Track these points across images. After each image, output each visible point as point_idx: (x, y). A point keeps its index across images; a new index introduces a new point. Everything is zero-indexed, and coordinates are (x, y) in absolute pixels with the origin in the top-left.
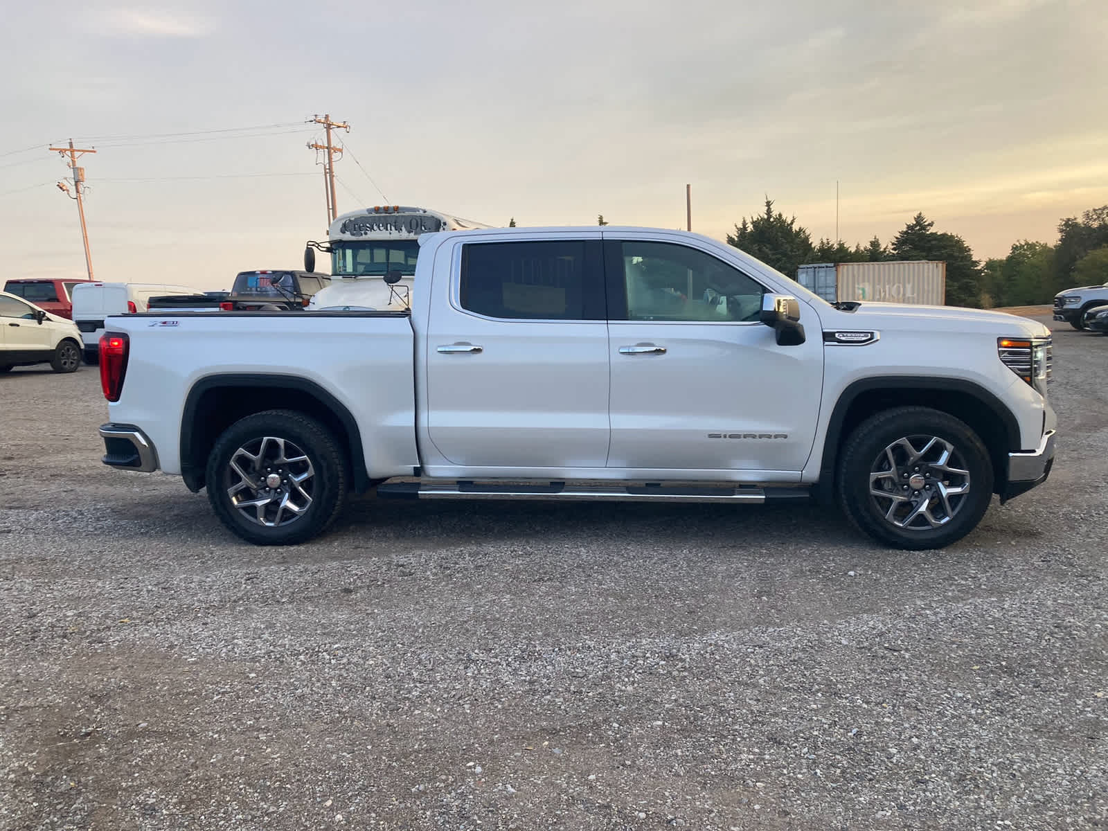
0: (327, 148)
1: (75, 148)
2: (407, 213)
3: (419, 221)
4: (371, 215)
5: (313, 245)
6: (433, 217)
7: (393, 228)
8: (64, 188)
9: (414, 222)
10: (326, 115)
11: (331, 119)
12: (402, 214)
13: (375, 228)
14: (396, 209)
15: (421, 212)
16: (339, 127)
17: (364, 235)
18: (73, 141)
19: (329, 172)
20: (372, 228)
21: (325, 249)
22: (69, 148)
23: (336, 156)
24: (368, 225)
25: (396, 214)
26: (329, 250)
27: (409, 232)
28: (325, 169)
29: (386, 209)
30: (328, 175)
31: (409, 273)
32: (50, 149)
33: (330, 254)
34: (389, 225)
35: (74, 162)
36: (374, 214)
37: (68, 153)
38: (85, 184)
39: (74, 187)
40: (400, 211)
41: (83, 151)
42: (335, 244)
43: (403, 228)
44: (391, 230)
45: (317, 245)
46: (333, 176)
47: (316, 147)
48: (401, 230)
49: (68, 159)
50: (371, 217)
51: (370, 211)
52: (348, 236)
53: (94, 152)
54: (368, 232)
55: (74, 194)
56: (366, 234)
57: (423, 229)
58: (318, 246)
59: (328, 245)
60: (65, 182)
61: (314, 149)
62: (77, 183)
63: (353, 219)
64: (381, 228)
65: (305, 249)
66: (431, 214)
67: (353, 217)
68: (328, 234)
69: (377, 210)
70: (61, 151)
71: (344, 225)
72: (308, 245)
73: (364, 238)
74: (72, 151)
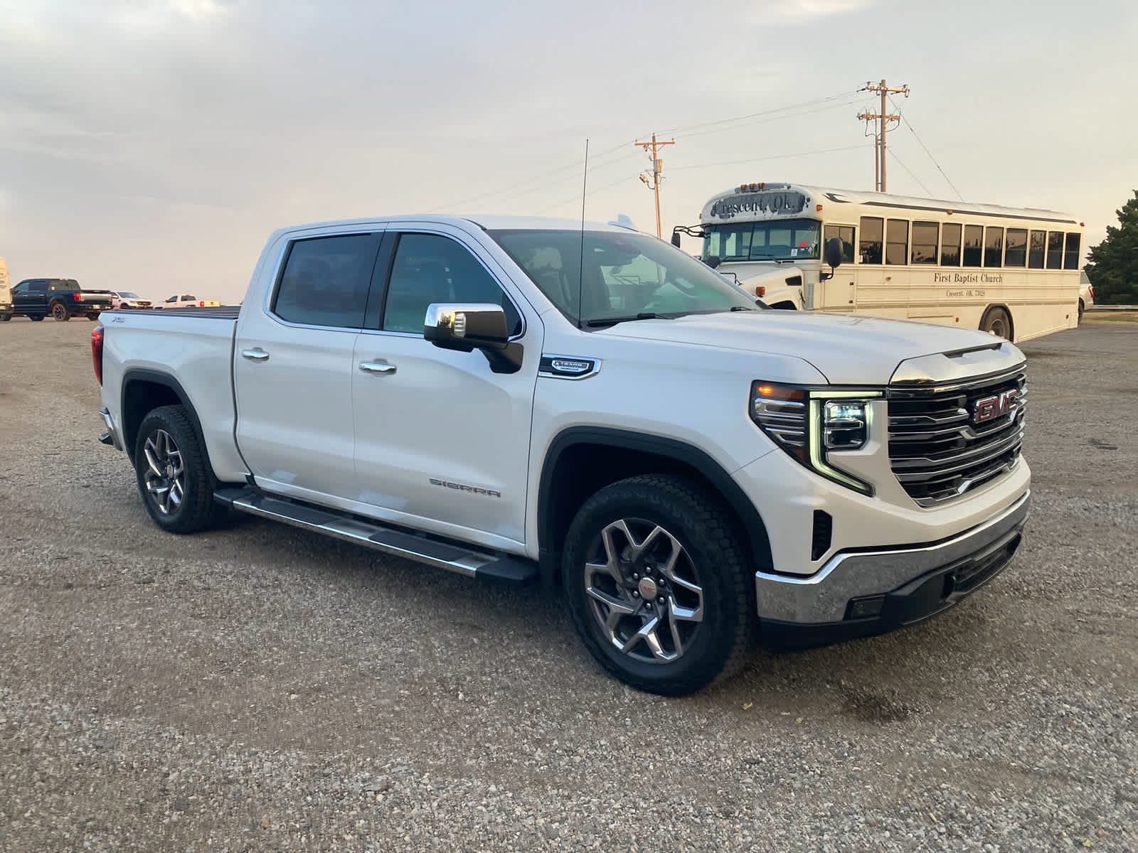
0: (881, 117)
1: (657, 141)
2: (772, 191)
3: (784, 198)
4: (738, 195)
5: (680, 230)
6: (797, 193)
7: (758, 208)
8: (645, 180)
9: (778, 200)
10: (882, 81)
11: (888, 86)
12: (767, 192)
13: (742, 208)
14: (762, 186)
15: (786, 188)
16: (897, 92)
17: (731, 217)
18: (656, 135)
19: (881, 143)
20: (739, 209)
21: (697, 234)
22: (652, 142)
23: (889, 125)
24: (735, 206)
25: (761, 192)
26: (701, 235)
27: (773, 211)
28: (877, 140)
29: (752, 187)
30: (879, 146)
31: (768, 258)
32: (636, 145)
33: (703, 239)
34: (754, 205)
35: (655, 154)
36: (741, 194)
37: (651, 146)
38: (661, 174)
39: (654, 178)
40: (765, 188)
41: (662, 143)
42: (707, 228)
43: (768, 207)
44: (756, 210)
45: (686, 230)
46: (885, 147)
47: (867, 117)
48: (766, 209)
49: (650, 152)
50: (739, 197)
51: (737, 190)
52: (717, 220)
53: (673, 143)
54: (735, 214)
55: (652, 185)
56: (733, 216)
57: (787, 207)
58: (688, 231)
59: (700, 229)
60: (645, 174)
61: (865, 120)
62: (656, 173)
63: (722, 200)
64: (748, 209)
65: (672, 235)
66: (795, 190)
67: (722, 198)
68: (701, 217)
69: (744, 188)
70: (646, 145)
71: (715, 207)
72: (675, 231)
73: (731, 220)
74: (654, 145)
